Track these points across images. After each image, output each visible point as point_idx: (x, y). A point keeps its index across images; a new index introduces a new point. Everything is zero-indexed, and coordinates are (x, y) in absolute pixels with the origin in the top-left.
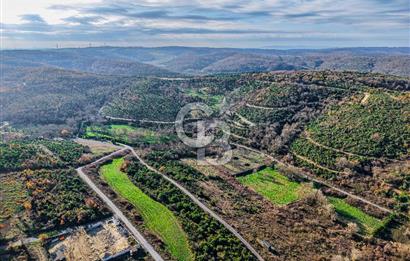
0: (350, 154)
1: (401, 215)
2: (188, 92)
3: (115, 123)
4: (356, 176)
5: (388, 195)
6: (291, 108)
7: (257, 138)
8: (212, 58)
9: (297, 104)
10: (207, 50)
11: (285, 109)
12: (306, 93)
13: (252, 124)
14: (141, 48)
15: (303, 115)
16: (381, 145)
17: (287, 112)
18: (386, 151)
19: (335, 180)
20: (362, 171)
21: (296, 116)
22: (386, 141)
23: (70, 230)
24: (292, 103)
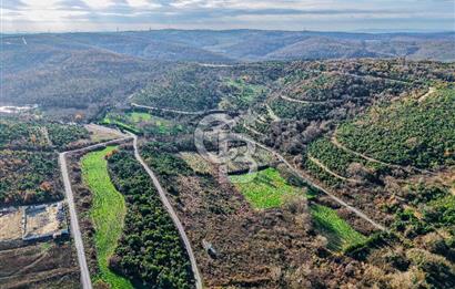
0: (371, 160)
1: (392, 234)
2: (226, 80)
3: (137, 110)
4: (366, 185)
5: (390, 211)
6: (330, 102)
7: (275, 135)
8: (281, 42)
9: (339, 98)
10: (280, 33)
11: (323, 103)
12: (356, 86)
13: (277, 119)
14: (209, 31)
15: (341, 111)
16: (415, 152)
17: (323, 108)
18: (419, 159)
19: (338, 188)
20: (375, 179)
21: (333, 112)
22: (424, 147)
23: (12, 208)
24: (334, 97)
